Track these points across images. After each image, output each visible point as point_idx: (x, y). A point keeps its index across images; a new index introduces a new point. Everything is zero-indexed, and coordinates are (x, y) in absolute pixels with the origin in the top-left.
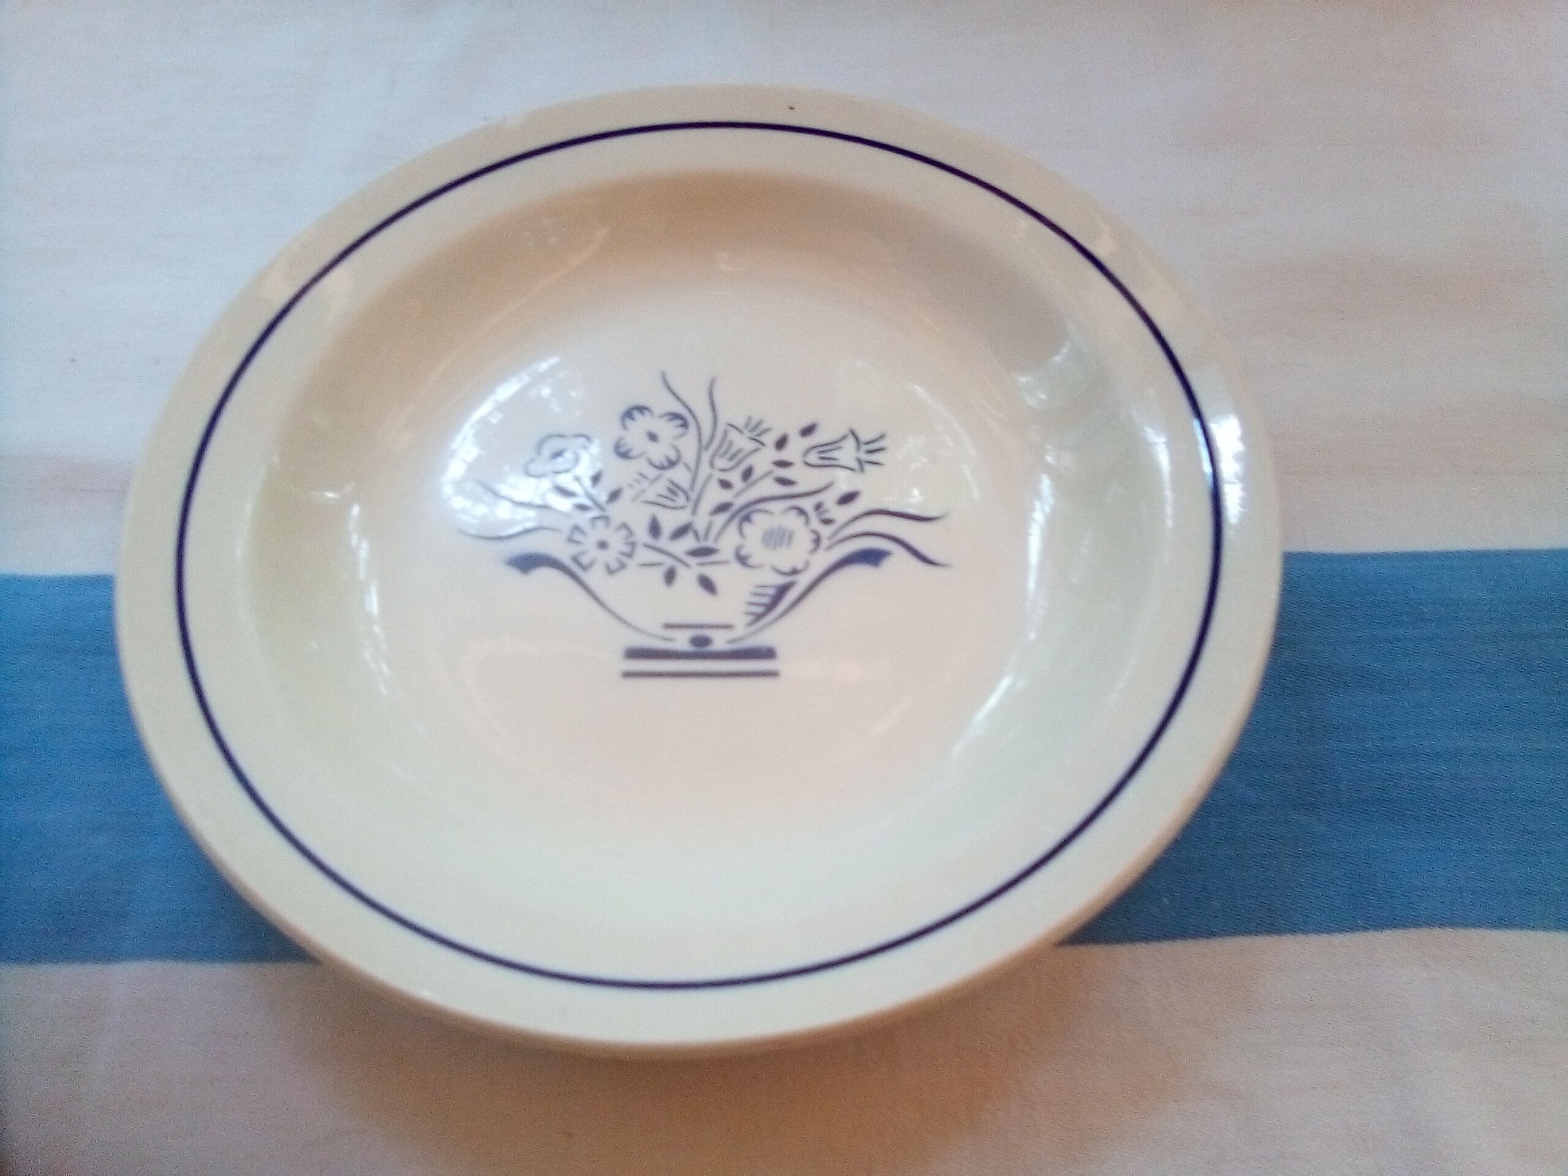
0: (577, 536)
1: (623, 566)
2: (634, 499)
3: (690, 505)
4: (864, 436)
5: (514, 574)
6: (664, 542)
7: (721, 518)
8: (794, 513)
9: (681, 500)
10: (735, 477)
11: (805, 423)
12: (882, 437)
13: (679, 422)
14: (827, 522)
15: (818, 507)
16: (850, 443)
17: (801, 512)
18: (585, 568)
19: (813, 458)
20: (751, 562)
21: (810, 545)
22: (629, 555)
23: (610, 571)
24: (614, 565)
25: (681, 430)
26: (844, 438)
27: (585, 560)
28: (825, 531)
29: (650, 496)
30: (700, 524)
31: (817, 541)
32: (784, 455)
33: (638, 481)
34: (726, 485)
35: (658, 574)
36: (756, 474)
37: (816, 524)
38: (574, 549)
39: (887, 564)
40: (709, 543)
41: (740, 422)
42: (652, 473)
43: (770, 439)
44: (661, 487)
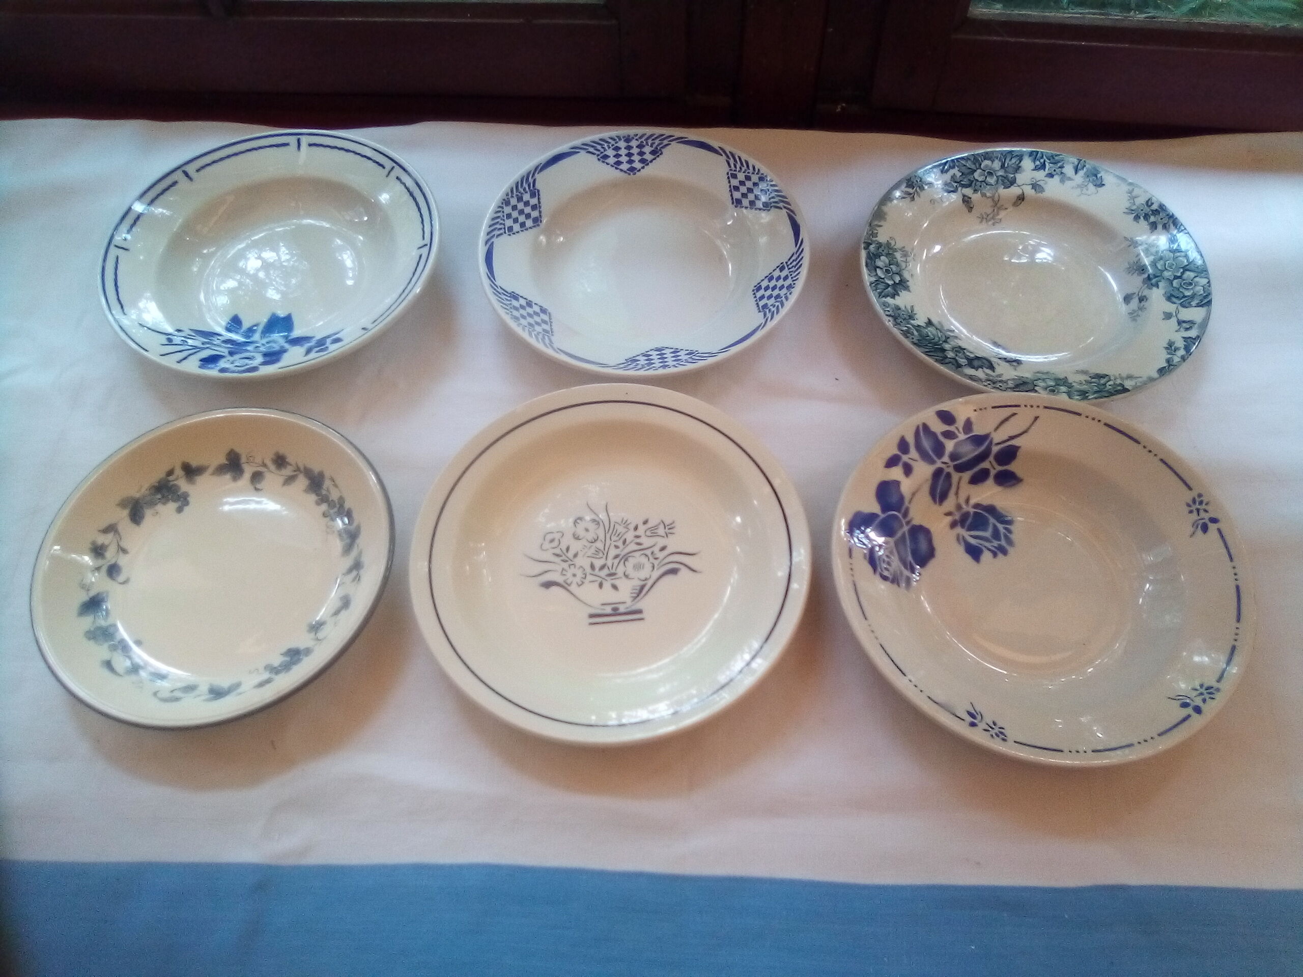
0: (564, 573)
1: (583, 583)
2: (583, 556)
3: (604, 557)
4: (667, 523)
5: (543, 590)
6: (597, 572)
7: (617, 561)
8: (644, 556)
9: (601, 555)
10: (620, 544)
11: (644, 519)
12: (674, 522)
13: (596, 523)
14: (656, 559)
15: (652, 553)
16: (662, 526)
17: (646, 555)
18: (569, 585)
19: (648, 533)
20: (630, 577)
21: (651, 569)
22: (585, 578)
23: (579, 586)
24: (580, 583)
25: (597, 526)
26: (659, 524)
27: (569, 582)
28: (656, 562)
29: (589, 554)
30: (609, 563)
31: (653, 567)
32: (637, 533)
33: (584, 549)
34: (617, 547)
35: (597, 584)
36: (627, 542)
37: (652, 560)
38: (564, 578)
39: (680, 574)
40: (613, 571)
41: (619, 521)
42: (589, 545)
43: (632, 527)
44: (593, 550)
